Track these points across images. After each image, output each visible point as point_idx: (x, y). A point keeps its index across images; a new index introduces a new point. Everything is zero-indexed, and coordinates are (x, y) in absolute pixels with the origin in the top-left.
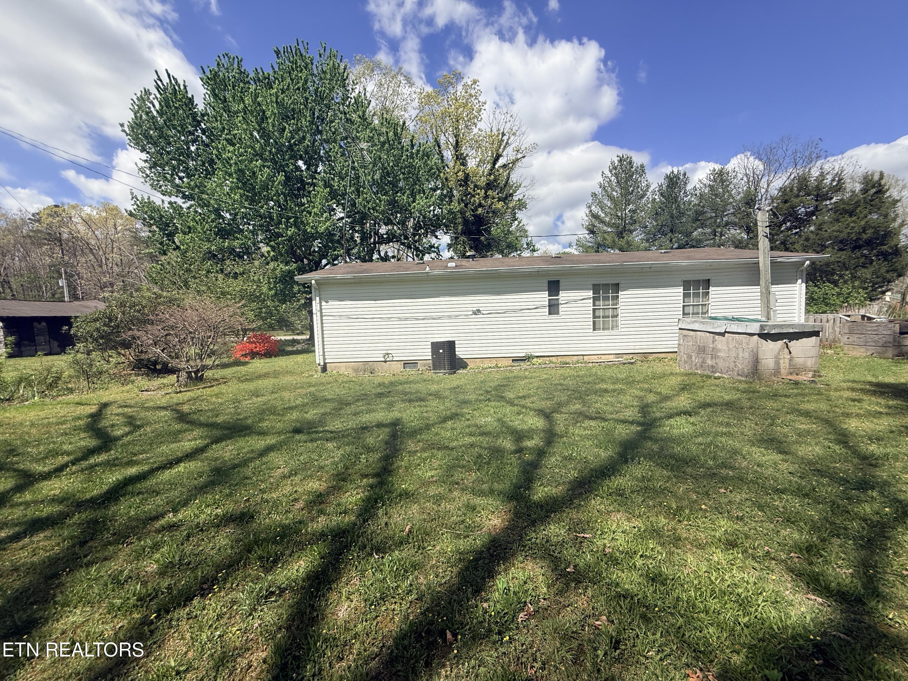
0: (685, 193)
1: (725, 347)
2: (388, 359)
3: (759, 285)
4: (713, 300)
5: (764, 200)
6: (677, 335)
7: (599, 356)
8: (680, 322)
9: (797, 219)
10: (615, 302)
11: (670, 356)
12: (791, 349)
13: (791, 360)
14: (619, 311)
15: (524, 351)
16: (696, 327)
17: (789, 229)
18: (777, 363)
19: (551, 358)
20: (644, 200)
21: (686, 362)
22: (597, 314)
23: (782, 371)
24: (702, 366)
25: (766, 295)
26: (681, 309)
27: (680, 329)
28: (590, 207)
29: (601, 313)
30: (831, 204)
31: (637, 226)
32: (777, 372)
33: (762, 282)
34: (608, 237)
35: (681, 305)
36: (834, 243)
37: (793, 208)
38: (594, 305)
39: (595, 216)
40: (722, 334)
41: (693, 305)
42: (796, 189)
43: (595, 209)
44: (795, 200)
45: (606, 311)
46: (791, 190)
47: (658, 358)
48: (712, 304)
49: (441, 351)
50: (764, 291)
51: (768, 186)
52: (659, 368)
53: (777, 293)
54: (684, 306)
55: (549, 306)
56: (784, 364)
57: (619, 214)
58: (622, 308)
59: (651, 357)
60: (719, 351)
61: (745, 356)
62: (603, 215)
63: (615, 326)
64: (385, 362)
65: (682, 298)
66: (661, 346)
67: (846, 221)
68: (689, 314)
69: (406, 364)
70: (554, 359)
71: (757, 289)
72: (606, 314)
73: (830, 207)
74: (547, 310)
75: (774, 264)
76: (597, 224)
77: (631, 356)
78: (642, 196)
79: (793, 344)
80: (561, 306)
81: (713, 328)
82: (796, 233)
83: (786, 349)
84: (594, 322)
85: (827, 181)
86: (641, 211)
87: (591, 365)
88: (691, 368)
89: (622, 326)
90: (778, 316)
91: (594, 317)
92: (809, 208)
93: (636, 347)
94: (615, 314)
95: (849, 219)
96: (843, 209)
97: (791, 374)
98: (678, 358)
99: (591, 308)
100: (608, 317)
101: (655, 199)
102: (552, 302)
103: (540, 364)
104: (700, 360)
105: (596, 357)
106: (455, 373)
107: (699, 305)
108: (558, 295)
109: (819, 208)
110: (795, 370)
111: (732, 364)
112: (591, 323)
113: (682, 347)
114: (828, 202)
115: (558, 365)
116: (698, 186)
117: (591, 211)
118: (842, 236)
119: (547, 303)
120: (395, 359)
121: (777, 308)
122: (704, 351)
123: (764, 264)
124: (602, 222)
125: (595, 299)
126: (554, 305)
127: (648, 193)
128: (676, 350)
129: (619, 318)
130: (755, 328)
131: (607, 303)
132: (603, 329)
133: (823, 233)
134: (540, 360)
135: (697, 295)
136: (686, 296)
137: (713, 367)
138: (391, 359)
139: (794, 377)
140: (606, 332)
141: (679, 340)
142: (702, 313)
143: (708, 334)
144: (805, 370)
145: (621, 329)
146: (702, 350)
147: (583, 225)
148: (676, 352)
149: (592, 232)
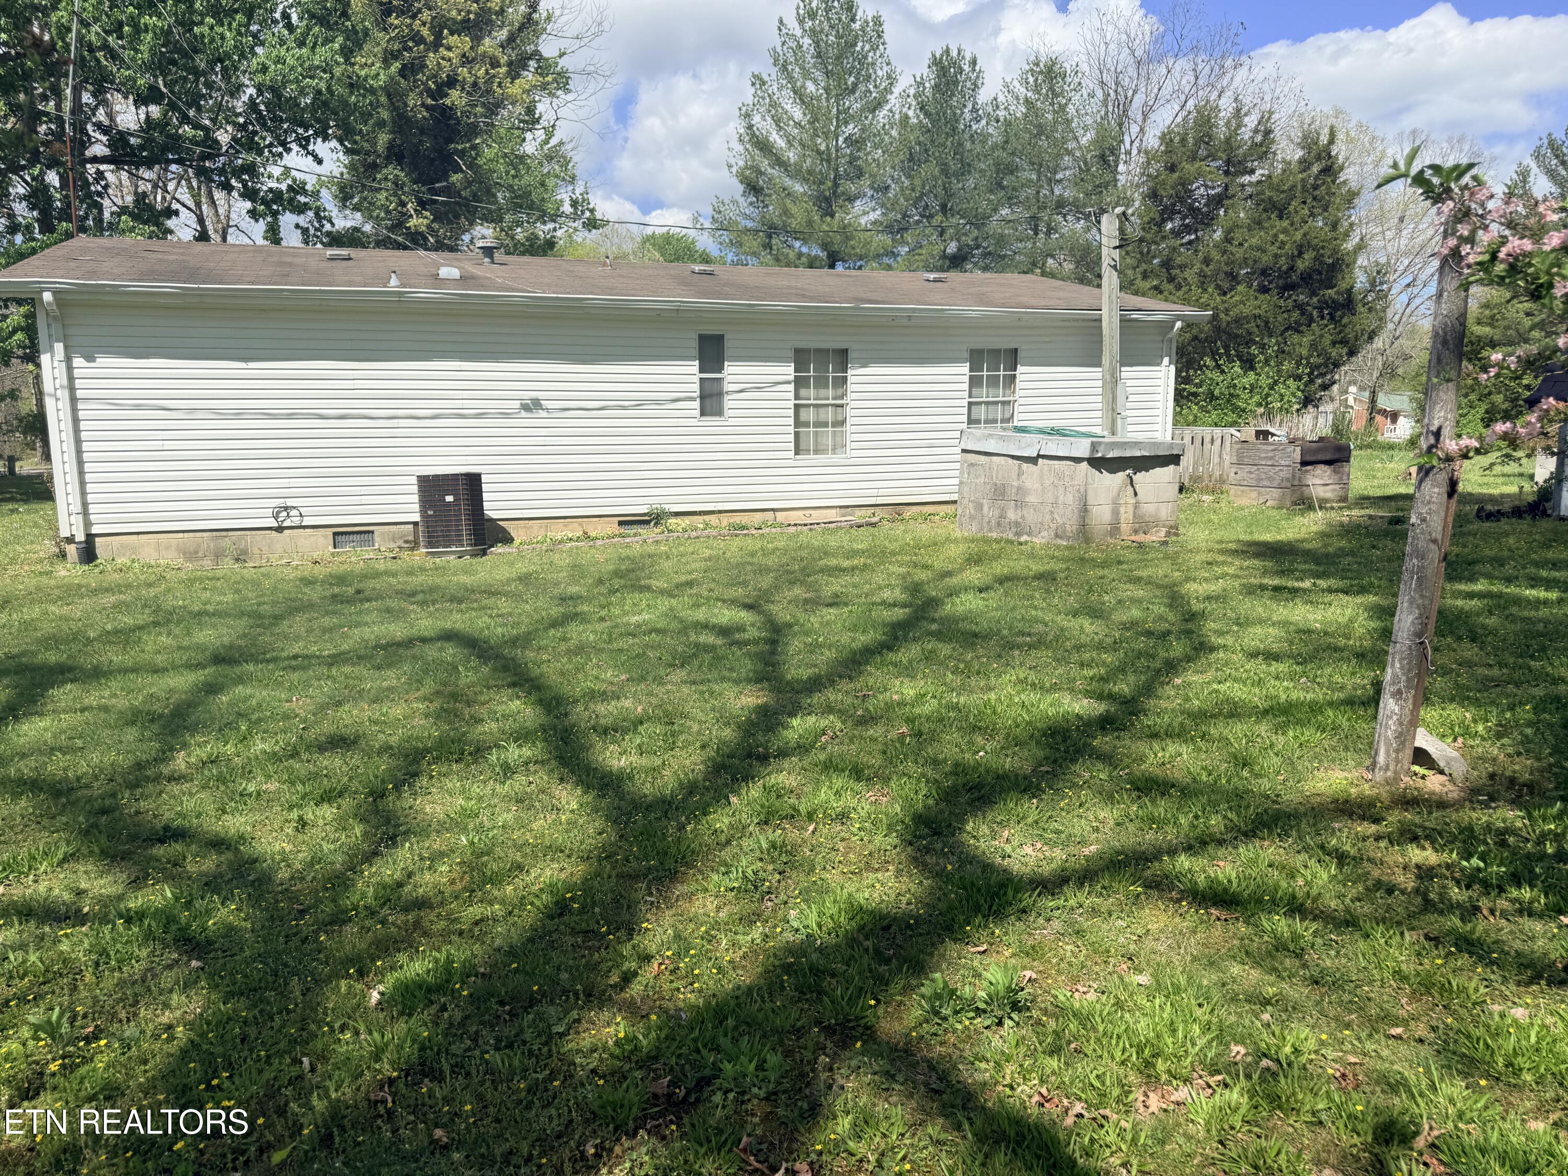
0: (974, 110)
1: (1037, 486)
2: (286, 524)
3: (1099, 365)
4: (1022, 393)
5: (1134, 152)
6: (958, 465)
7: (807, 512)
8: (964, 438)
9: (1193, 211)
10: (840, 392)
11: (942, 509)
12: (1137, 487)
13: (1136, 506)
14: (849, 412)
15: (647, 501)
16: (991, 446)
17: (1176, 233)
18: (1116, 513)
19: (707, 518)
20: (882, 114)
21: (972, 518)
22: (803, 416)
23: (1124, 527)
24: (999, 524)
25: (1112, 384)
26: (965, 410)
27: (964, 451)
28: (747, 116)
29: (809, 415)
30: (1250, 183)
31: (866, 182)
32: (1115, 529)
33: (1106, 360)
34: (794, 210)
35: (965, 403)
36: (1252, 273)
37: (1183, 185)
38: (797, 397)
39: (763, 146)
40: (1033, 460)
41: (987, 403)
42: (1191, 141)
43: (764, 124)
44: (1189, 168)
45: (822, 410)
46: (1183, 140)
47: (921, 514)
48: (1021, 401)
49: (449, 499)
50: (1108, 377)
51: (1144, 120)
52: (924, 531)
53: (1129, 383)
54: (970, 404)
55: (702, 397)
56: (1126, 515)
57: (823, 147)
58: (854, 404)
59: (909, 512)
60: (1029, 492)
61: (1070, 499)
62: (781, 143)
63: (839, 446)
64: (280, 529)
65: (966, 386)
66: (927, 490)
67: (1273, 227)
68: (978, 422)
69: (341, 535)
70: (713, 519)
71: (1096, 373)
72: (822, 418)
73: (1249, 190)
74: (696, 404)
75: (1125, 323)
76: (765, 165)
77: (872, 510)
78: (878, 104)
79: (1139, 477)
80: (726, 397)
81: (1019, 448)
82: (1190, 243)
83: (1129, 488)
84: (797, 435)
85: (1246, 134)
86: (876, 147)
87: (792, 530)
88: (982, 529)
89: (854, 445)
90: (1130, 428)
91: (798, 423)
92: (1213, 188)
93: (882, 492)
94: (840, 418)
95: (1278, 223)
96: (1270, 198)
97: (1136, 532)
98: (960, 511)
99: (791, 404)
100: (826, 425)
101: (907, 117)
102: (707, 385)
103: (685, 530)
104: (997, 513)
105: (801, 513)
106: (484, 553)
107: (996, 403)
108: (720, 369)
109: (1231, 192)
110: (1142, 525)
111: (1048, 517)
112: (791, 438)
113: (966, 489)
114: (1246, 179)
115: (726, 532)
116: (1001, 98)
117: (750, 127)
118: (1266, 260)
119: (696, 387)
120: (307, 521)
121: (1129, 413)
122: (1003, 493)
123: (1110, 322)
124: (779, 162)
125: (800, 383)
126: (711, 396)
127: (893, 99)
128: (954, 497)
129: (848, 428)
130: (1082, 449)
131: (822, 392)
132: (816, 452)
133: (1234, 250)
134: (685, 522)
135: (993, 382)
136: (975, 382)
137: (1017, 524)
138: (296, 521)
139: (1140, 538)
140: (821, 459)
141: (962, 473)
142: (1003, 421)
143: (1010, 460)
144: (1157, 523)
145: (852, 452)
146: (999, 492)
147: (730, 166)
148: (955, 502)
149: (753, 188)
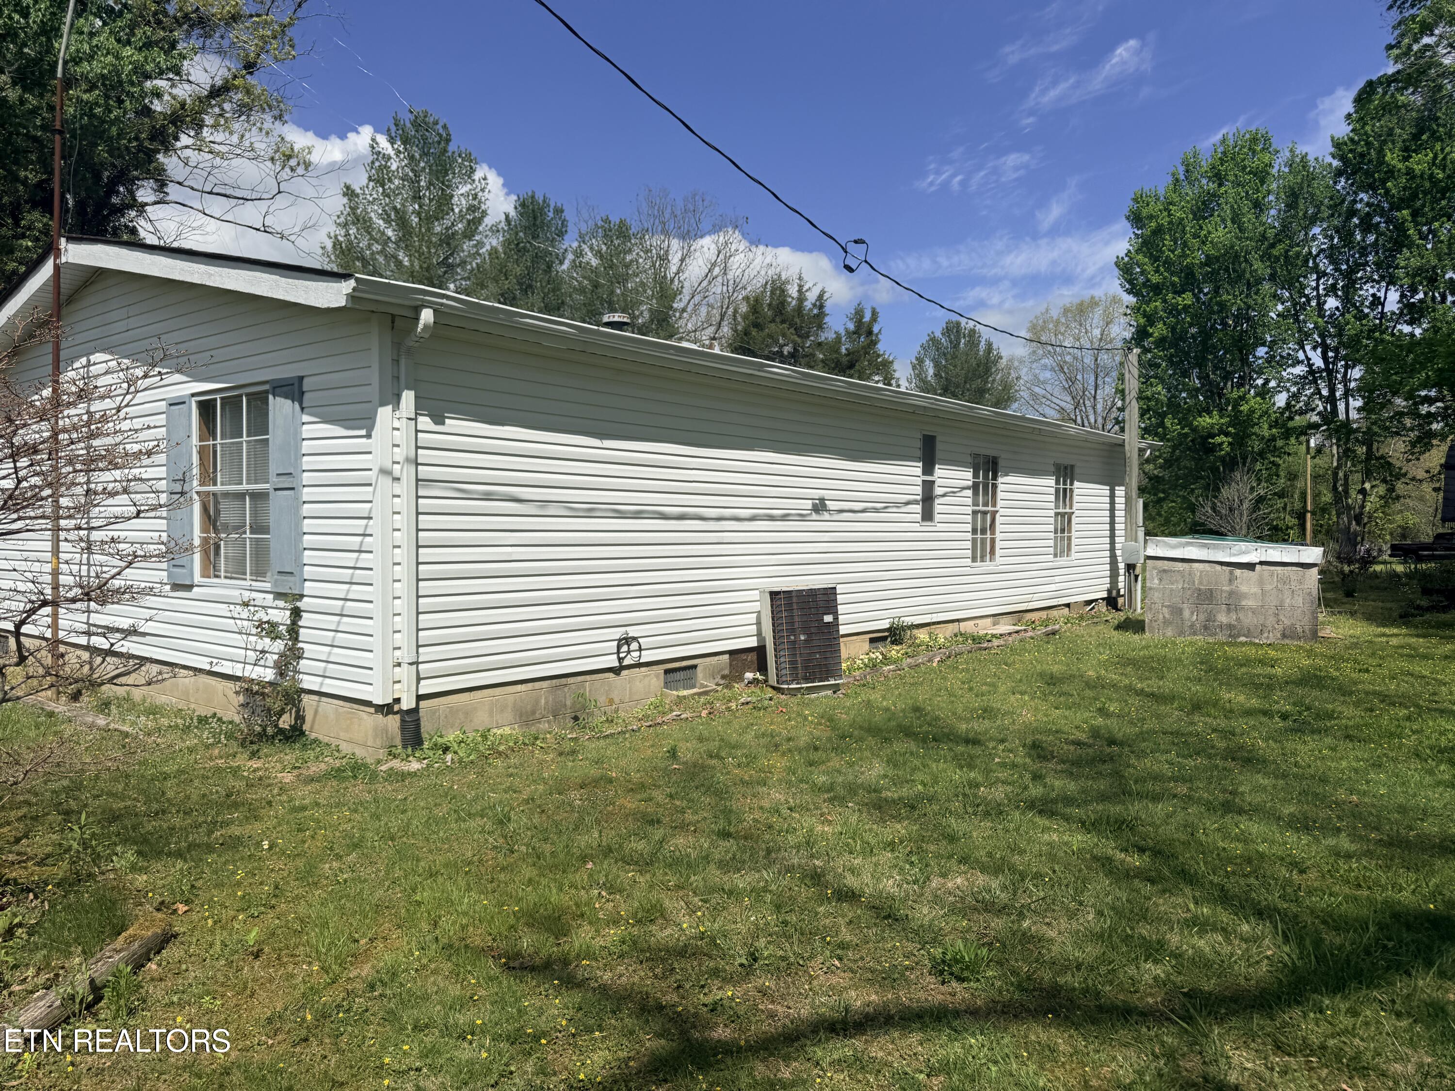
1: (1255, 590)
2: (624, 662)
4: (1077, 505)
7: (976, 622)
10: (994, 499)
14: (998, 519)
15: (888, 614)
21: (1167, 622)
22: (976, 523)
24: (1206, 628)
26: (1053, 520)
29: (979, 522)
35: (1053, 513)
38: (974, 503)
40: (1249, 567)
41: (1061, 514)
45: (984, 517)
48: (1077, 513)
50: (1133, 494)
54: (1055, 515)
55: (923, 501)
58: (1000, 511)
60: (1244, 596)
63: (992, 554)
64: (618, 670)
65: (1053, 498)
69: (672, 673)
71: (1106, 490)
72: (984, 525)
74: (920, 508)
80: (937, 501)
84: (973, 541)
89: (1000, 552)
91: (974, 530)
94: (994, 525)
99: (970, 510)
100: (986, 532)
102: (927, 490)
105: (972, 623)
107: (1065, 514)
108: (934, 472)
111: (1271, 619)
112: (969, 545)
119: (920, 490)
120: (647, 656)
122: (1210, 598)
123: (1134, 447)
125: (975, 489)
126: (928, 499)
129: (997, 535)
131: (985, 499)
132: (983, 558)
135: (1064, 494)
138: (635, 657)
140: (984, 566)
145: (999, 559)
146: (1205, 597)
